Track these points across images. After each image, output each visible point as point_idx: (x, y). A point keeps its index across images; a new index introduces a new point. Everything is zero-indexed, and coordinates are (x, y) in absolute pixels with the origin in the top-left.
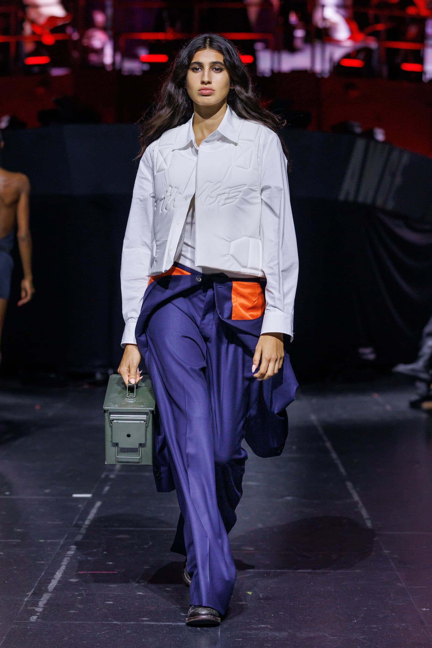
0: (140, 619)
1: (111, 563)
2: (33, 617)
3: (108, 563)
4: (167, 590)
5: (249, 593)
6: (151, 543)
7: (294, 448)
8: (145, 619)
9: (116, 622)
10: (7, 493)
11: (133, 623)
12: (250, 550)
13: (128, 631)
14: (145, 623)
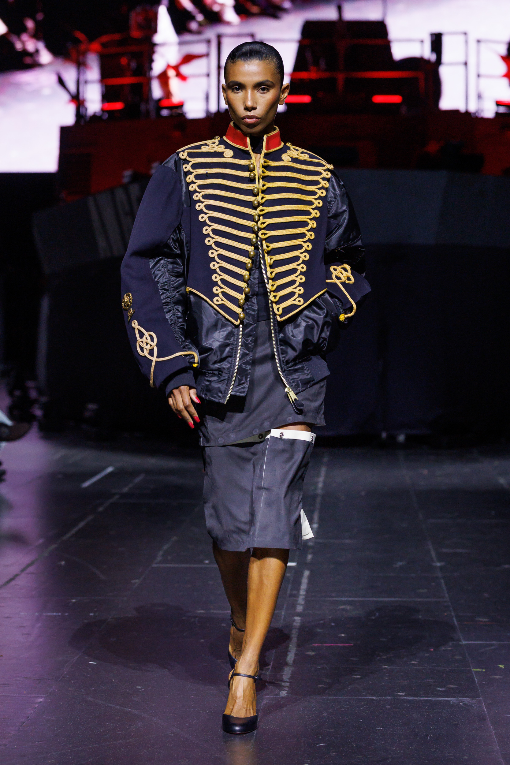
0: (396, 694)
1: (343, 635)
2: (282, 691)
3: (340, 635)
4: (413, 663)
5: (501, 666)
6: (377, 614)
7: (493, 513)
8: (401, 694)
9: (371, 697)
10: (207, 562)
11: (390, 698)
12: (484, 622)
13: (388, 707)
14: (403, 698)
